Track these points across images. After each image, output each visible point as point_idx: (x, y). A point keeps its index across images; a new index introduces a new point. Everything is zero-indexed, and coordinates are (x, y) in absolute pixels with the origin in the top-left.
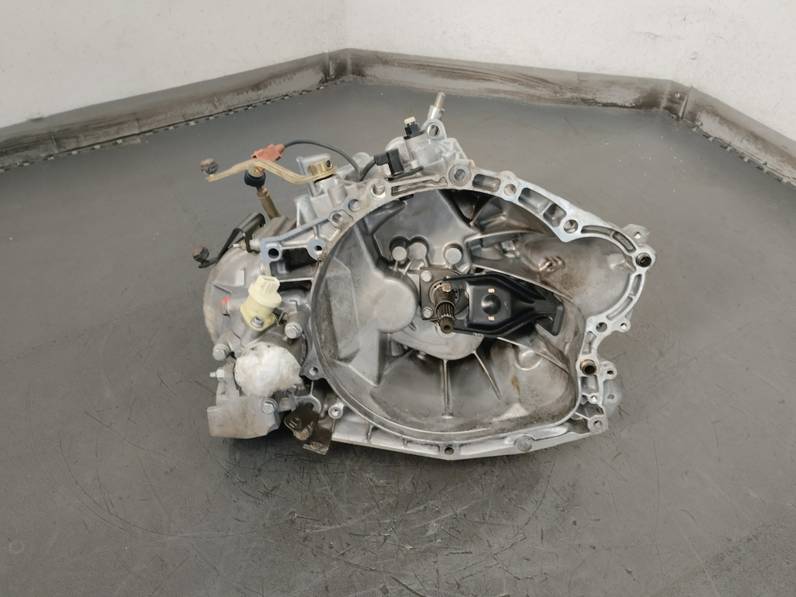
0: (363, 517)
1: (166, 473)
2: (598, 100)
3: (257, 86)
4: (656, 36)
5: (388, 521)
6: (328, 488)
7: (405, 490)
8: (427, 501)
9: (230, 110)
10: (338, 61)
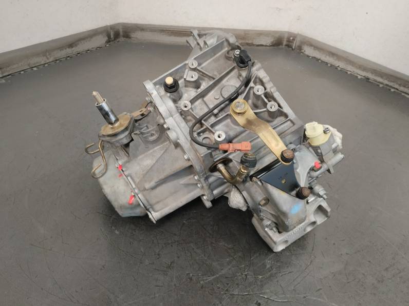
0: (229, 267)
2: (254, 43)
3: (71, 45)
4: (280, 9)
5: (244, 266)
6: (203, 255)
9: (56, 60)
10: (115, 30)
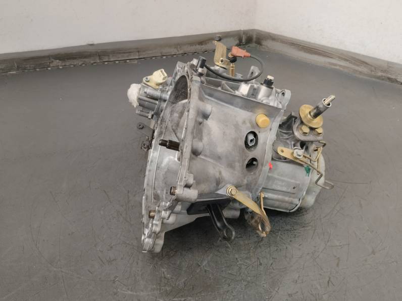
0: (150, 293)
1: (69, 234)
2: (399, 80)
3: (201, 43)
6: (140, 269)
7: (179, 285)
8: (187, 296)
9: (185, 53)
10: (248, 35)
